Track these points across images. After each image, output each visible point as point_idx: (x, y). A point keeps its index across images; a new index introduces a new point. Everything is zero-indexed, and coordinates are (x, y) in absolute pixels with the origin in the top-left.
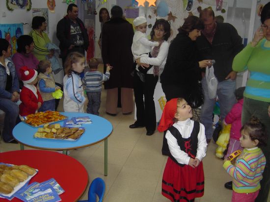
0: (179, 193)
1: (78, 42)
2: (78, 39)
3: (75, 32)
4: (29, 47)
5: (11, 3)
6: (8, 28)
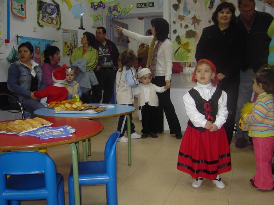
0: (199, 163)
1: (105, 63)
2: (105, 60)
3: (102, 54)
4: (53, 57)
5: (42, 20)
6: (37, 42)
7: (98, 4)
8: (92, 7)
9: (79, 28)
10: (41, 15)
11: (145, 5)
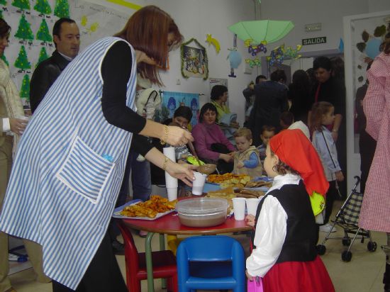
5: (187, 69)
6: (182, 97)
7: (258, 46)
8: (250, 52)
9: (229, 76)
10: (185, 63)
11: (314, 41)
